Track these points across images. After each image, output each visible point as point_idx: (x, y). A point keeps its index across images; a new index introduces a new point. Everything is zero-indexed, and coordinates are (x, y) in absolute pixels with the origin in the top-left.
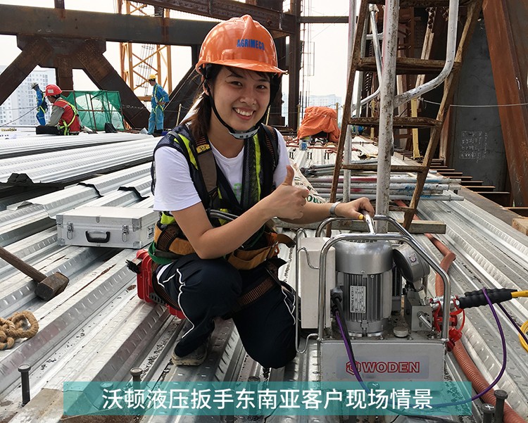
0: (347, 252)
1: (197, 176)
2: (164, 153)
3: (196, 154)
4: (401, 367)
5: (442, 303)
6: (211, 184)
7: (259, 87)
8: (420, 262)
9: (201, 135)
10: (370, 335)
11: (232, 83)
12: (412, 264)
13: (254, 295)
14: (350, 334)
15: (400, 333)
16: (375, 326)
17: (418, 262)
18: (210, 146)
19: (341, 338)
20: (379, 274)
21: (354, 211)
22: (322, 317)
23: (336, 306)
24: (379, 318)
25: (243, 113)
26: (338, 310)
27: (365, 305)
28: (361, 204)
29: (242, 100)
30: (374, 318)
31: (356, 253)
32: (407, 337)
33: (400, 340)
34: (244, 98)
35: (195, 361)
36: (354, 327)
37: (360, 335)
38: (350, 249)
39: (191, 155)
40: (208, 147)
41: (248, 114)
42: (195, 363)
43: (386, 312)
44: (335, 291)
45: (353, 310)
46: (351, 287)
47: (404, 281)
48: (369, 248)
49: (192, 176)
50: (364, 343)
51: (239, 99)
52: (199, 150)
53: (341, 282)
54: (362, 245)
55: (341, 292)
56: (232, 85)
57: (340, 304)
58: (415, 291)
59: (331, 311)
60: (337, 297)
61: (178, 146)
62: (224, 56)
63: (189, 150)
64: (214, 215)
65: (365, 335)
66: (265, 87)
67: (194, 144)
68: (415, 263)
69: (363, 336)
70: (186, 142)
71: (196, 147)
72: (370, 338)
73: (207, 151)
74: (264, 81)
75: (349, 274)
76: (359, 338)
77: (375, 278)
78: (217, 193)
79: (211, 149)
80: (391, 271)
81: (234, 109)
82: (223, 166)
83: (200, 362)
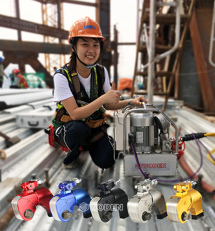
0: (135, 118)
1: (72, 86)
2: (58, 76)
3: (71, 77)
4: (158, 166)
5: (175, 139)
6: (78, 90)
7: (95, 46)
8: (166, 121)
9: (73, 69)
10: (145, 153)
11: (84, 45)
12: (162, 122)
13: (96, 138)
14: (137, 153)
15: (158, 151)
16: (147, 149)
17: (165, 121)
18: (77, 73)
19: (133, 154)
20: (149, 127)
21: (138, 102)
22: (125, 145)
23: (131, 141)
24: (149, 146)
25: (90, 57)
26: (131, 142)
27: (143, 140)
28: (141, 98)
29: (89, 51)
30: (147, 146)
31: (139, 118)
32: (161, 153)
33: (158, 154)
34: (89, 50)
35: (72, 166)
36: (138, 150)
37: (141, 153)
38: (136, 116)
39: (69, 78)
40: (76, 74)
41: (92, 57)
42: (72, 167)
43: (152, 143)
44: (130, 134)
45: (138, 142)
46: (137, 132)
47: (159, 130)
48: (144, 116)
49: (69, 86)
50: (143, 156)
51: (87, 51)
52: (72, 75)
53: (133, 131)
54: (141, 114)
55: (133, 135)
56: (83, 45)
57: (132, 140)
58: (164, 134)
59: (129, 143)
60: (131, 137)
61: (63, 73)
62: (79, 33)
63: (68, 75)
64: (79, 102)
65: (143, 153)
66: (98, 46)
67: (70, 73)
68: (163, 122)
69: (142, 153)
70: (67, 72)
71: (71, 74)
72: (145, 154)
73: (76, 75)
74: (97, 42)
75: (136, 127)
76: (141, 154)
77: (147, 128)
78: (80, 94)
79: (77, 75)
80: (153, 126)
81: (86, 56)
82: (83, 82)
83: (74, 167)
